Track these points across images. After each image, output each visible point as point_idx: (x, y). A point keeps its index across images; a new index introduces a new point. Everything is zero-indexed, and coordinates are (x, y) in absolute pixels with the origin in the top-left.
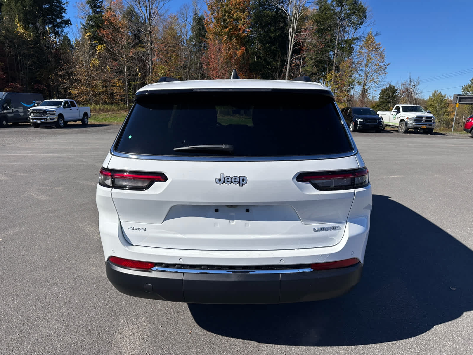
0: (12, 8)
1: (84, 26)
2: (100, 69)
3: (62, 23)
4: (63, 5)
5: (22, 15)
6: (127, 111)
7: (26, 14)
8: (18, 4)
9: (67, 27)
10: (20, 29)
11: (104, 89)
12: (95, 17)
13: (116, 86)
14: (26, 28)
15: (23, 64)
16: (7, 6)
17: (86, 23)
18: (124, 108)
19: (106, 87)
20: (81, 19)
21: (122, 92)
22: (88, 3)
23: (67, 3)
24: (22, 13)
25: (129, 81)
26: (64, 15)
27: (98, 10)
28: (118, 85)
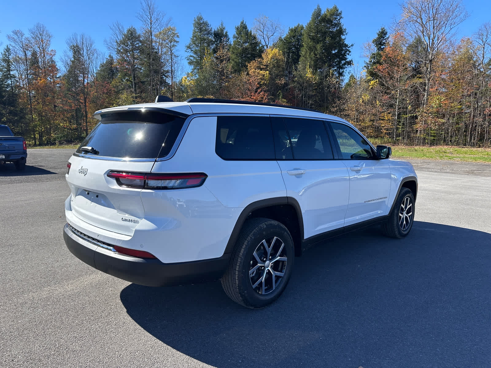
0: (306, 58)
1: (367, 64)
2: (371, 103)
3: (345, 64)
4: (349, 48)
5: (312, 63)
6: (391, 144)
7: (316, 61)
8: (312, 54)
9: (350, 67)
10: (309, 75)
11: (370, 123)
12: (379, 54)
13: (385, 120)
14: (313, 73)
15: (306, 104)
16: (304, 56)
17: (369, 61)
18: (388, 142)
19: (373, 121)
20: (366, 58)
21: (389, 125)
22: (373, 42)
23: (352, 45)
24: (313, 60)
25: (399, 114)
26: (348, 56)
27: (382, 47)
28: (387, 119)
